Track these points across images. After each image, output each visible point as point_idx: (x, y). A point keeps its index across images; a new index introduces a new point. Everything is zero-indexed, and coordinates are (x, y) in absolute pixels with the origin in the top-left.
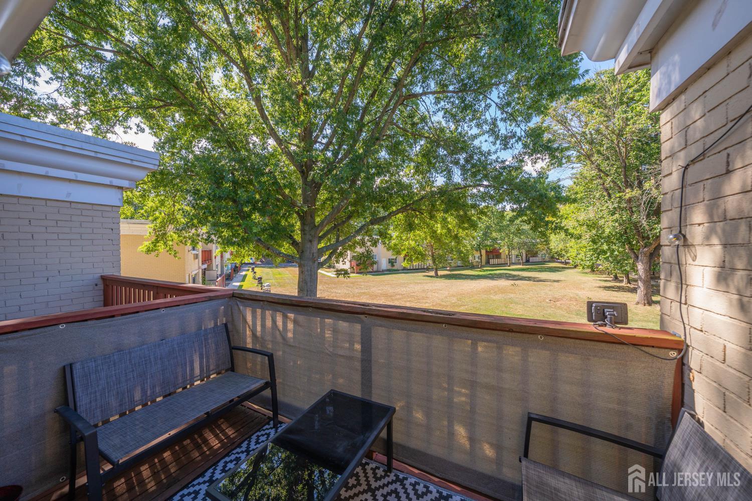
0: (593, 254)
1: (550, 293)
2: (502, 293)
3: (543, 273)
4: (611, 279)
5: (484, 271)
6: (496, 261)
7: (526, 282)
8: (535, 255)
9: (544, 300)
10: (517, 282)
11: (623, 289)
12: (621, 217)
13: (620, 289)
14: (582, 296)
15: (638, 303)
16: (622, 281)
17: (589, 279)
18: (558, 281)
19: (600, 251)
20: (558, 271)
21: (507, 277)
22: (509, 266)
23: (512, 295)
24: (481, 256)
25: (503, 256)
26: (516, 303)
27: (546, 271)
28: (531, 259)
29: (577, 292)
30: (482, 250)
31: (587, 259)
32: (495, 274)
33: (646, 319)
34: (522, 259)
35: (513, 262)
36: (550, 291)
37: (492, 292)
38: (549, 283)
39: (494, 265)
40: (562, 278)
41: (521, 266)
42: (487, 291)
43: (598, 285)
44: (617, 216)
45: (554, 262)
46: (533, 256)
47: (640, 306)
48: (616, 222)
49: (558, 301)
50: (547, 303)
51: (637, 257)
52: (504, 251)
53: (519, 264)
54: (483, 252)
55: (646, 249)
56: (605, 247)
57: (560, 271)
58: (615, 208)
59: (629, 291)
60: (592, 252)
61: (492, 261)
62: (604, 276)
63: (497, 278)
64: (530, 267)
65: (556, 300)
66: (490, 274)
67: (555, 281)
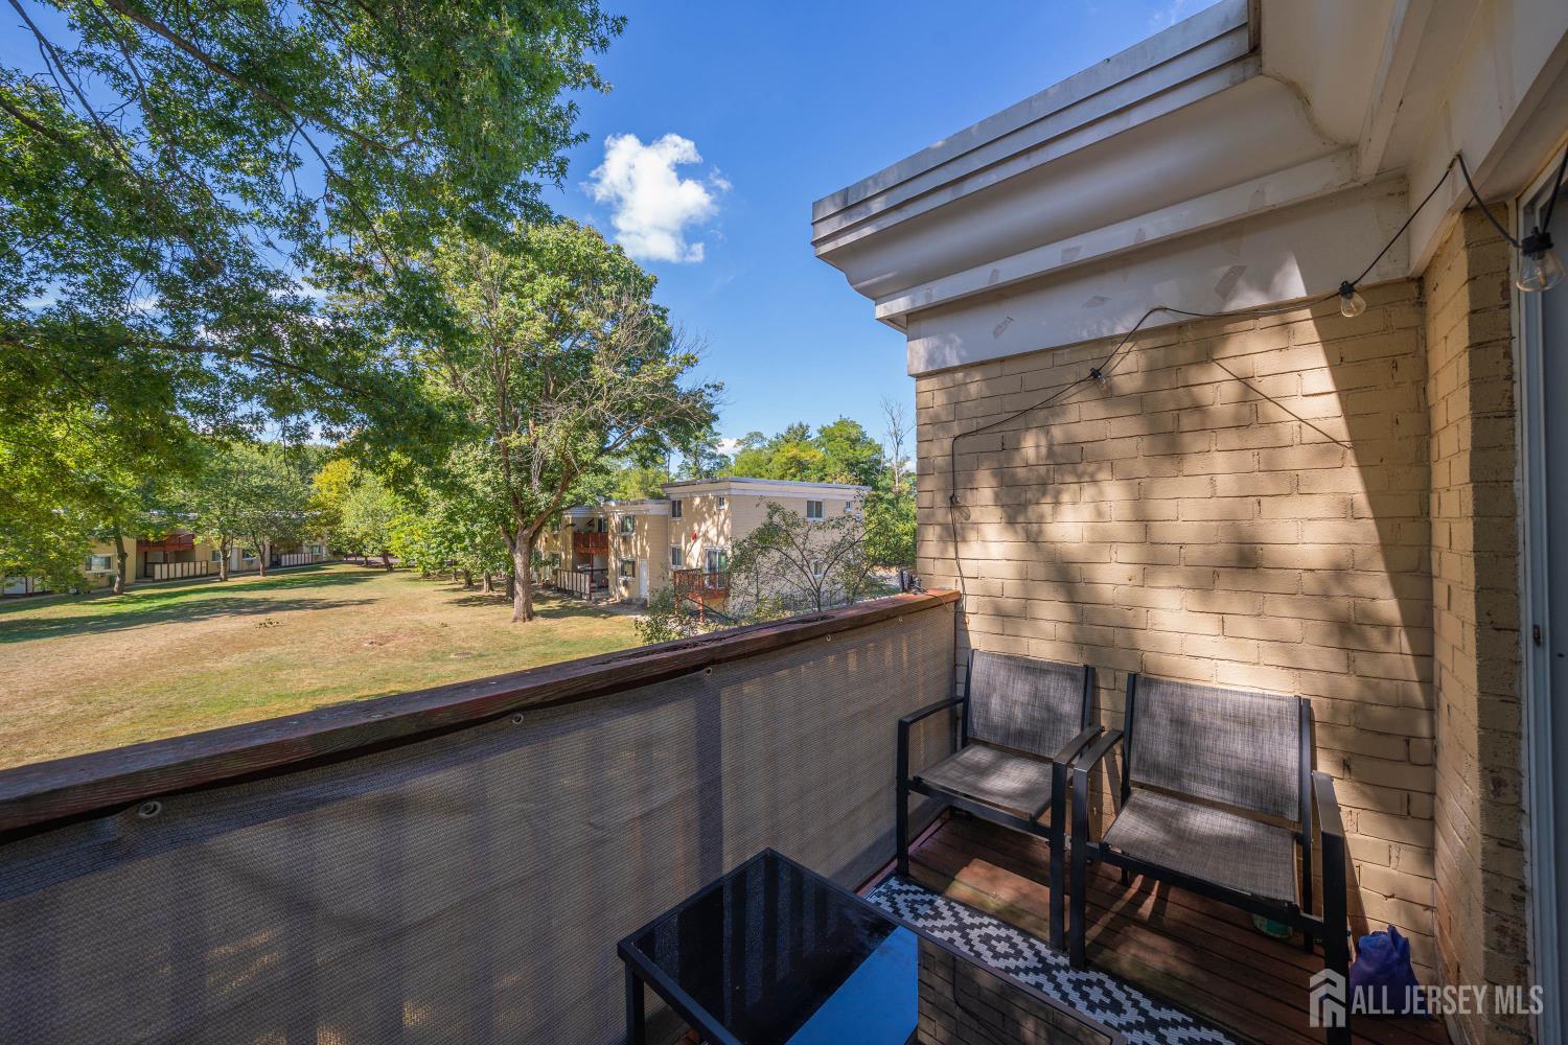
0: (441, 543)
1: (365, 628)
2: (240, 649)
3: (326, 588)
4: (462, 586)
5: (138, 600)
6: (176, 569)
7: (295, 613)
8: (294, 548)
9: (358, 646)
10: (274, 616)
11: (486, 600)
12: (496, 477)
13: (481, 601)
14: (429, 624)
15: (515, 620)
16: (479, 588)
17: (427, 590)
18: (369, 602)
19: (454, 537)
20: (359, 581)
21: (230, 607)
22: (226, 580)
23: (273, 651)
24: (123, 556)
25: (199, 554)
26: (294, 667)
27: (331, 583)
28: (286, 559)
29: (417, 617)
30: (125, 539)
31: (431, 552)
32: (188, 605)
33: (532, 642)
34: (263, 560)
35: (234, 567)
36: (364, 623)
37: (204, 652)
38: (353, 608)
39: (170, 581)
40: (376, 595)
41: (259, 578)
42: (189, 653)
43: (446, 599)
44: (489, 475)
45: (341, 562)
46: (290, 552)
47: (519, 623)
48: (489, 485)
49: (388, 641)
50: (367, 649)
51: (514, 545)
52: (208, 540)
53: (256, 572)
54: (130, 544)
55: (526, 532)
56: (462, 529)
57: (364, 580)
58: (486, 460)
59: (496, 603)
60: (439, 539)
61: (160, 571)
62: (447, 582)
63: (201, 613)
64: (286, 577)
65: (382, 641)
66: (167, 607)
67: (362, 602)
